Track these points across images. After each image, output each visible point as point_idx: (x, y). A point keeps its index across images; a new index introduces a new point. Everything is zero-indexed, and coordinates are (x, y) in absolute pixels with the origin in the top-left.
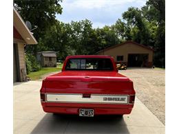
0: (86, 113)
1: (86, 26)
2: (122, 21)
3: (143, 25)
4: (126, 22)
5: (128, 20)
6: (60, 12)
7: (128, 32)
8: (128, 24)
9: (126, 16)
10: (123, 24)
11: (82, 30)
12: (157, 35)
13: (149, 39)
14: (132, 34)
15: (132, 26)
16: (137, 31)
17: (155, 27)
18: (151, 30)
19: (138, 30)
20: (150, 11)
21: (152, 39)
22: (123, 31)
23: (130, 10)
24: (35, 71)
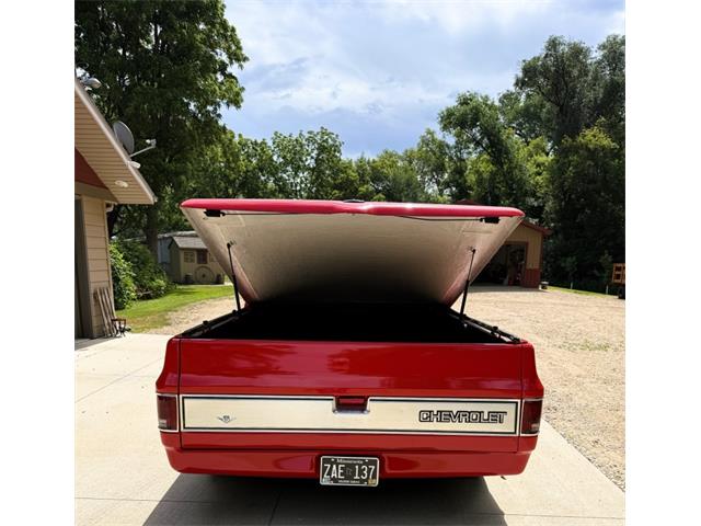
0: (348, 472)
1: (322, 149)
2: (439, 135)
3: (507, 152)
4: (451, 140)
5: (458, 135)
6: (235, 101)
7: (459, 171)
8: (459, 146)
9: (450, 120)
10: (442, 146)
11: (311, 163)
12: (551, 181)
13: (526, 194)
14: (471, 178)
15: (472, 155)
16: (486, 168)
17: (542, 159)
18: (531, 168)
19: (491, 167)
20: (527, 108)
21: (534, 195)
22: (440, 168)
23: (465, 101)
24: (147, 297)
